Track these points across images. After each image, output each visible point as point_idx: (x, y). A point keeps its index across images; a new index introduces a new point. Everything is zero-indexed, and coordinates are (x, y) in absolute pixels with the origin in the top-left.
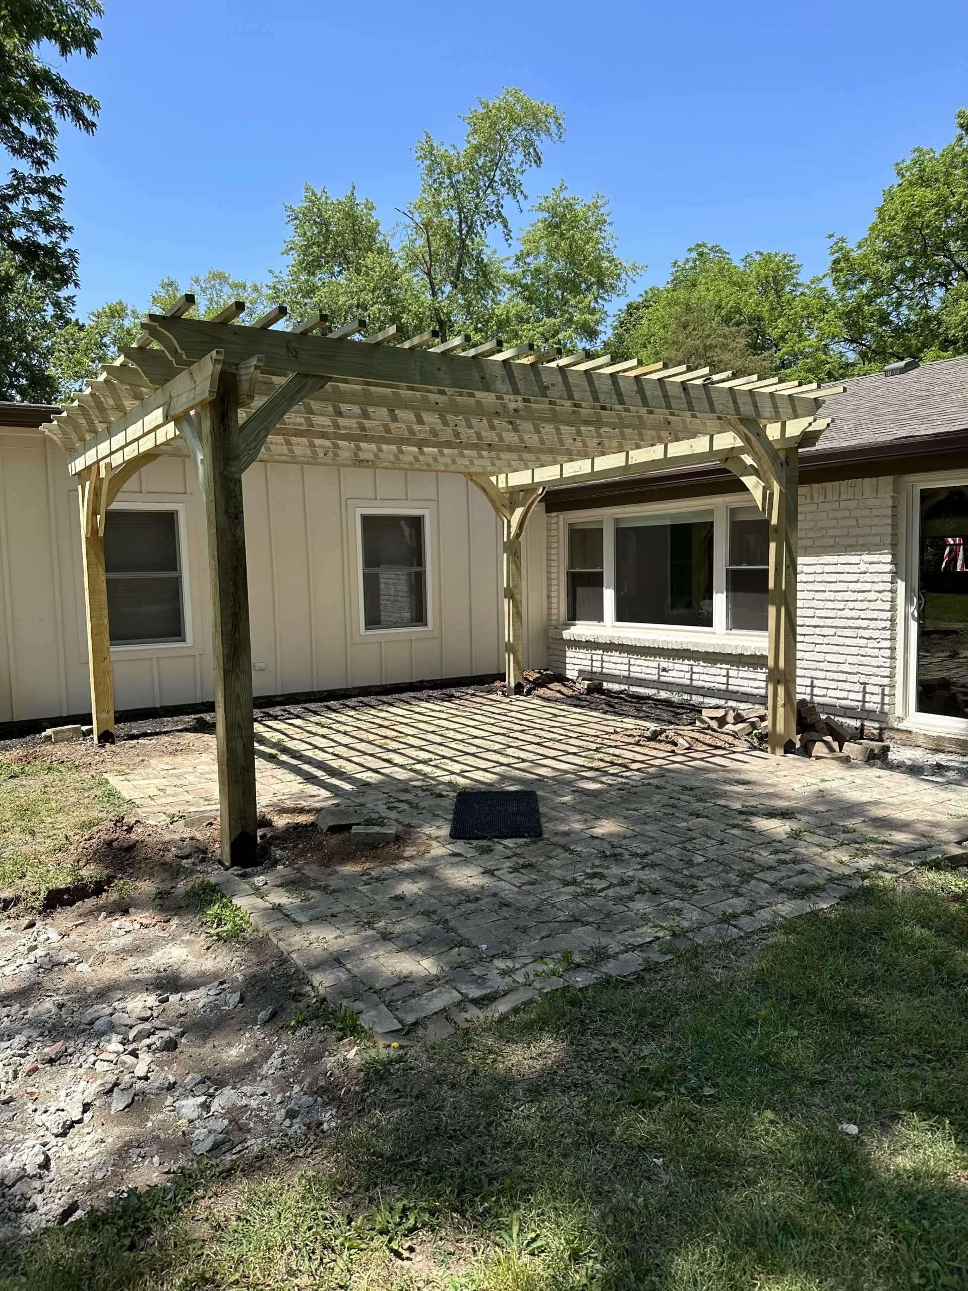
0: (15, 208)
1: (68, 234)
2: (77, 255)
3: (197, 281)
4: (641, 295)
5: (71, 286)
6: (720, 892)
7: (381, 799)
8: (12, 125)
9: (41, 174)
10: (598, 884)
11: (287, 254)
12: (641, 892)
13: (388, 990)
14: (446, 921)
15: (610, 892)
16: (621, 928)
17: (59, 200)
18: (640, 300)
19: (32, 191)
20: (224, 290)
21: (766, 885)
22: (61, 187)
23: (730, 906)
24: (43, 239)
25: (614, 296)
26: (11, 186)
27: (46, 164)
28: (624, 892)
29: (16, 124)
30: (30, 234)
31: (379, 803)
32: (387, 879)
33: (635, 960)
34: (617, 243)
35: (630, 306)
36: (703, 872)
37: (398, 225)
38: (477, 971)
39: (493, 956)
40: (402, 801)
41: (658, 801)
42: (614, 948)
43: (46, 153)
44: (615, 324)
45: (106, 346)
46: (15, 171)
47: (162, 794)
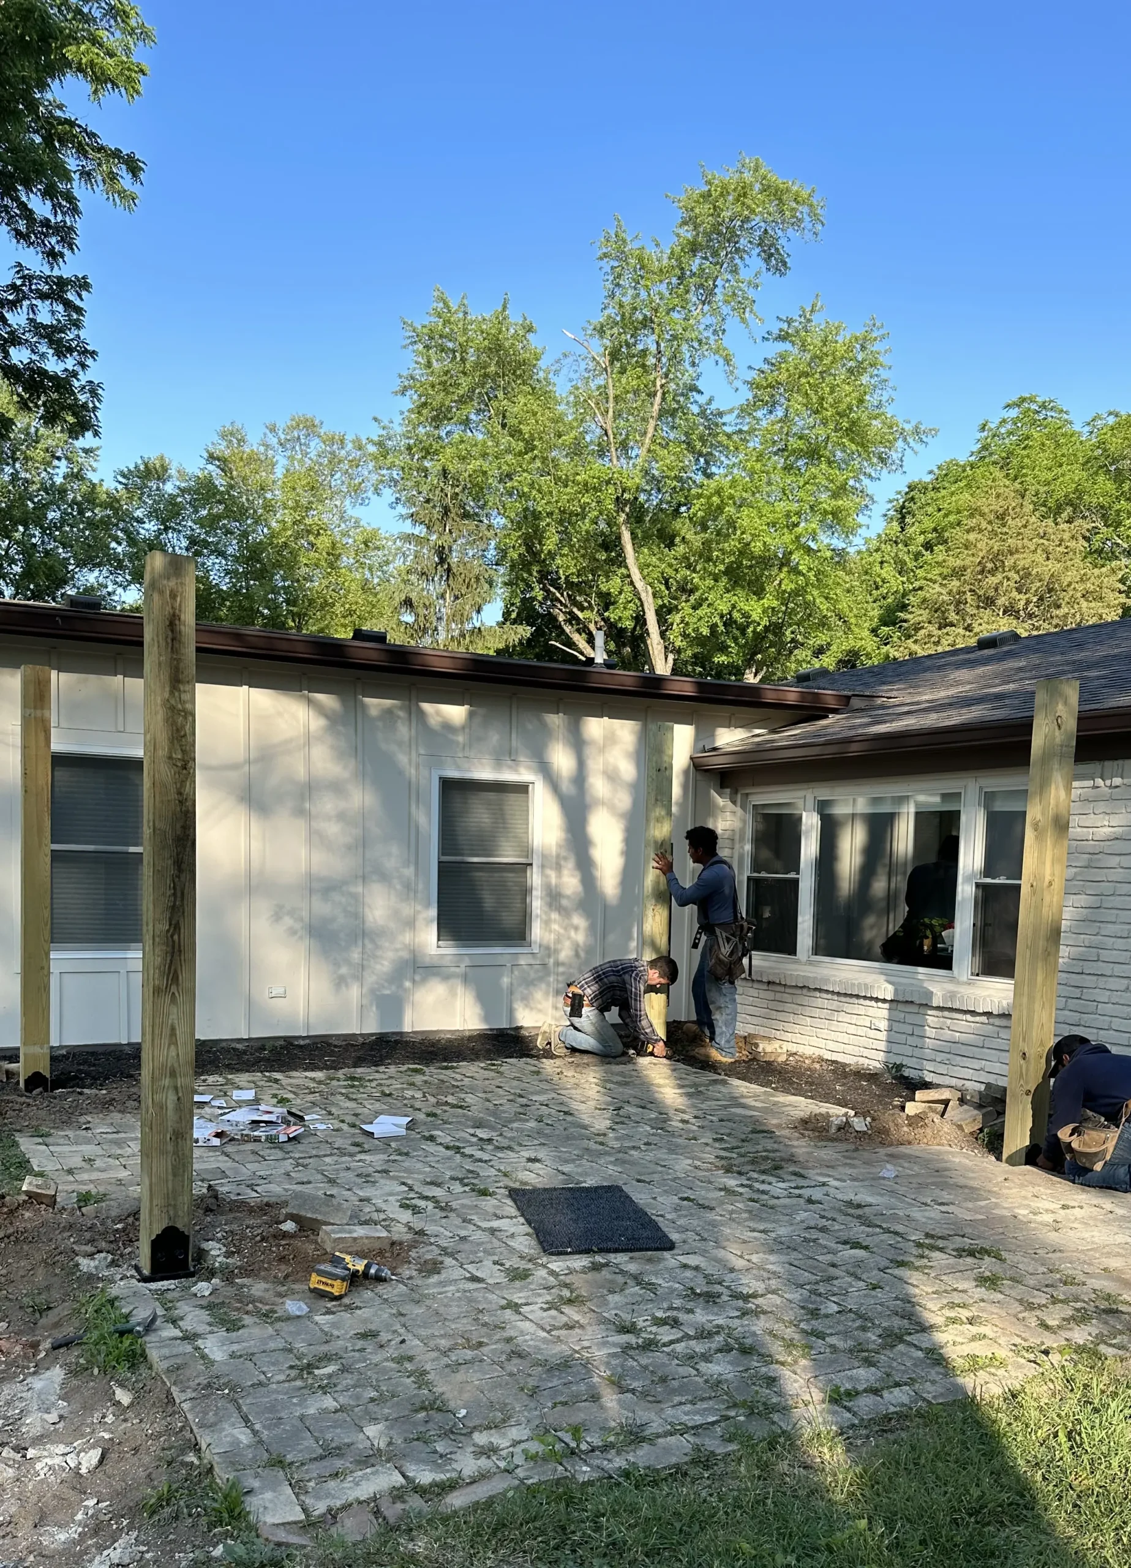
0: (17, 319)
1: (89, 362)
2: (100, 391)
3: (273, 429)
4: (931, 472)
5: (89, 434)
6: (843, 1358)
7: (398, 1194)
8: (16, 199)
9: (56, 272)
10: (666, 1334)
11: (403, 394)
12: (726, 1349)
13: (302, 1464)
14: (424, 1373)
15: (679, 1347)
16: (677, 1399)
17: (79, 310)
18: (928, 478)
19: (43, 296)
20: (312, 444)
21: (920, 1354)
22: (84, 294)
23: (851, 1378)
24: (53, 366)
25: (885, 471)
26: (13, 287)
27: (62, 255)
28: (699, 1347)
29: (24, 199)
30: (34, 357)
31: (390, 1198)
32: (360, 1308)
33: (678, 1448)
34: (894, 394)
35: (911, 488)
36: (830, 1327)
37: (565, 356)
38: (440, 1447)
39: (475, 1428)
40: (426, 1198)
41: (802, 1222)
42: (656, 1426)
43: (63, 240)
44: (892, 513)
45: (138, 522)
46: (20, 265)
47: (88, 1167)
